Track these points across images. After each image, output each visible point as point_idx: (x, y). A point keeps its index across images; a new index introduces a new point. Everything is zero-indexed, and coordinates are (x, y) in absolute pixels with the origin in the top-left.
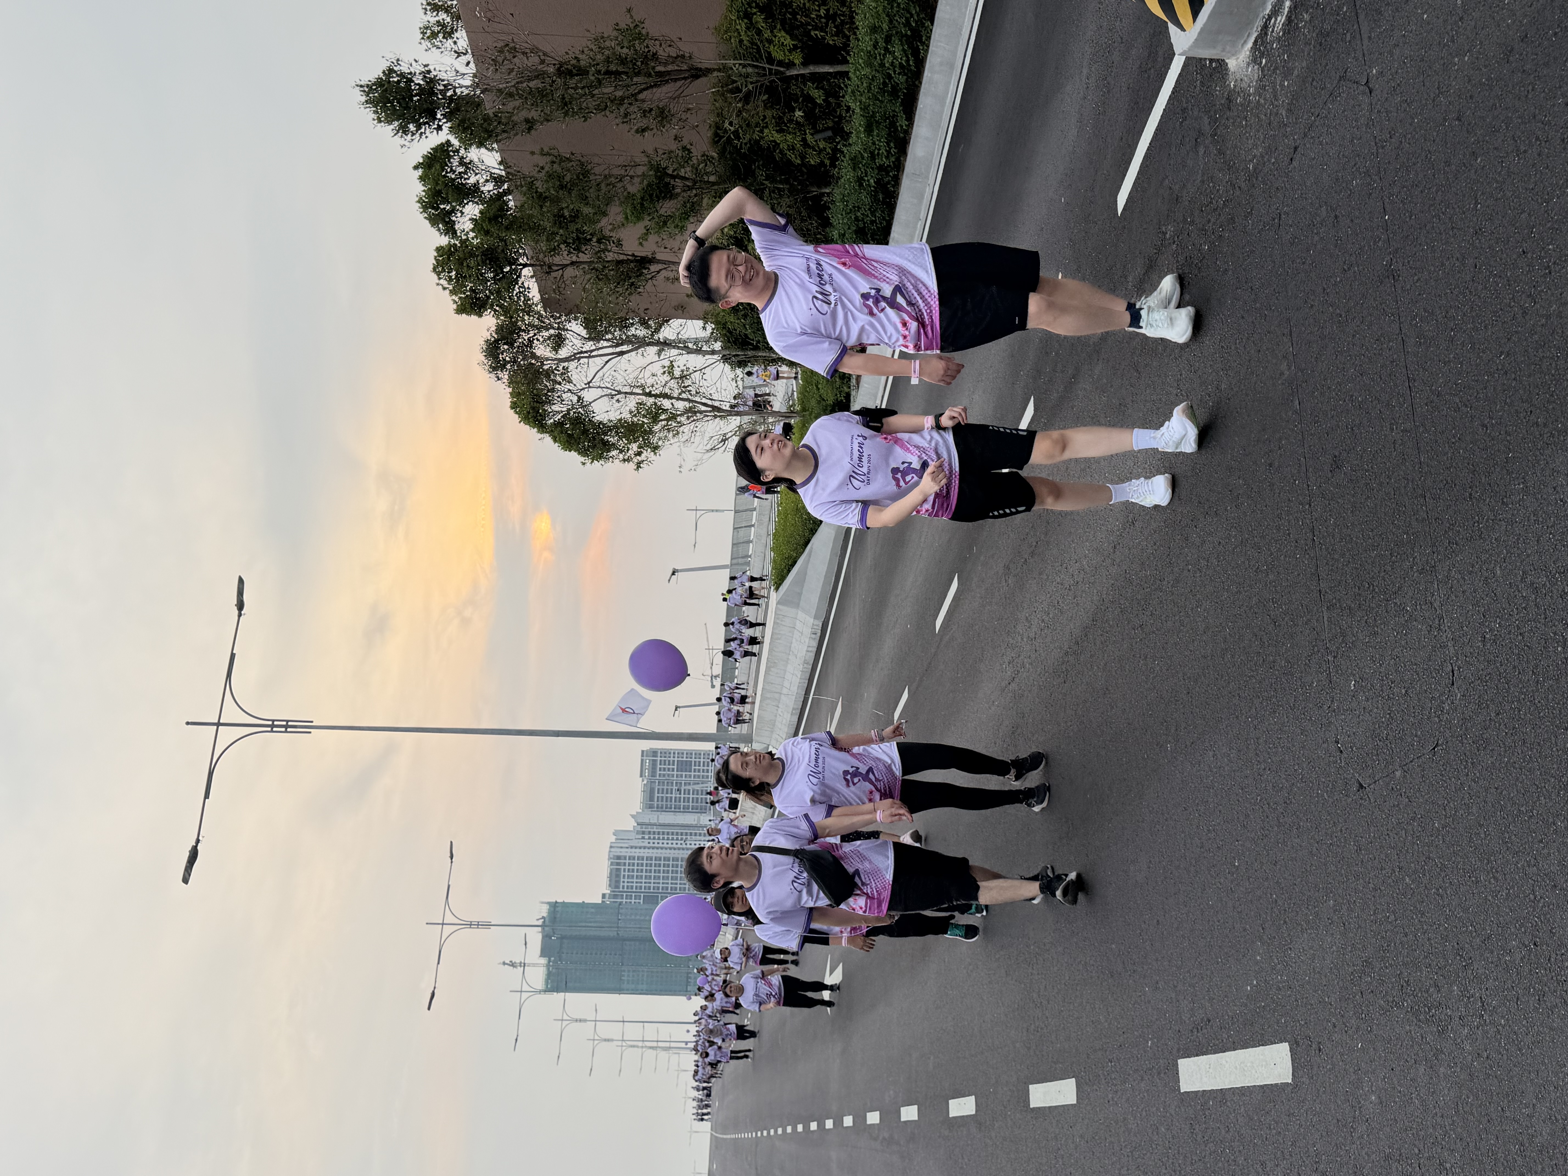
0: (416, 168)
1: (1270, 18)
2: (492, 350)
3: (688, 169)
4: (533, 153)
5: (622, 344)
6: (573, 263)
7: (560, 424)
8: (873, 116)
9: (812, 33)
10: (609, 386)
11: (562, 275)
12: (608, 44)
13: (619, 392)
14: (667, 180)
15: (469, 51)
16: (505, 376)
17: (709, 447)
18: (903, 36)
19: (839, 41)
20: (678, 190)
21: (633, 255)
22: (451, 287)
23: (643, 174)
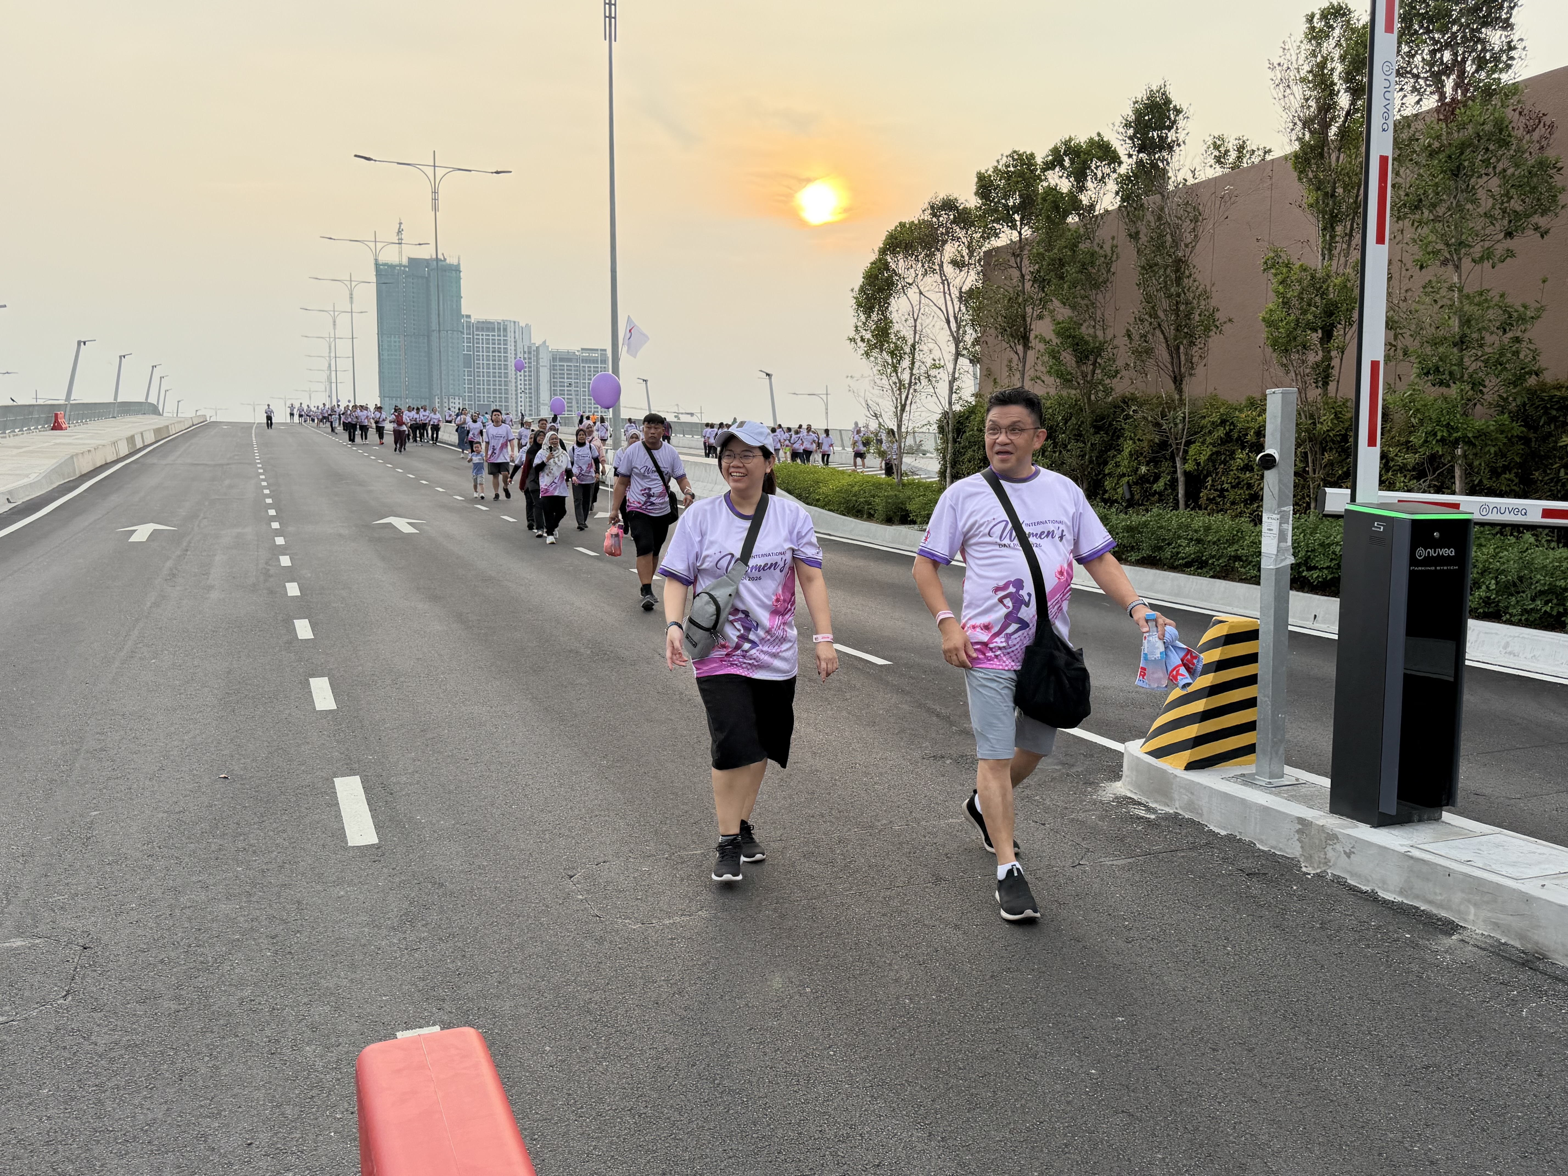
0: (1099, 134)
1: (1145, 806)
2: (949, 205)
3: (1100, 377)
4: (1113, 238)
5: (956, 322)
6: (1023, 276)
7: (886, 266)
8: (1140, 533)
9: (1210, 478)
10: (922, 311)
11: (1012, 267)
12: (1203, 303)
13: (915, 321)
14: (1091, 358)
15: (1196, 181)
16: (927, 217)
17: (870, 402)
18: (1202, 553)
19: (1203, 501)
20: (1084, 368)
21: (1031, 330)
22: (1000, 167)
23: (1096, 337)
